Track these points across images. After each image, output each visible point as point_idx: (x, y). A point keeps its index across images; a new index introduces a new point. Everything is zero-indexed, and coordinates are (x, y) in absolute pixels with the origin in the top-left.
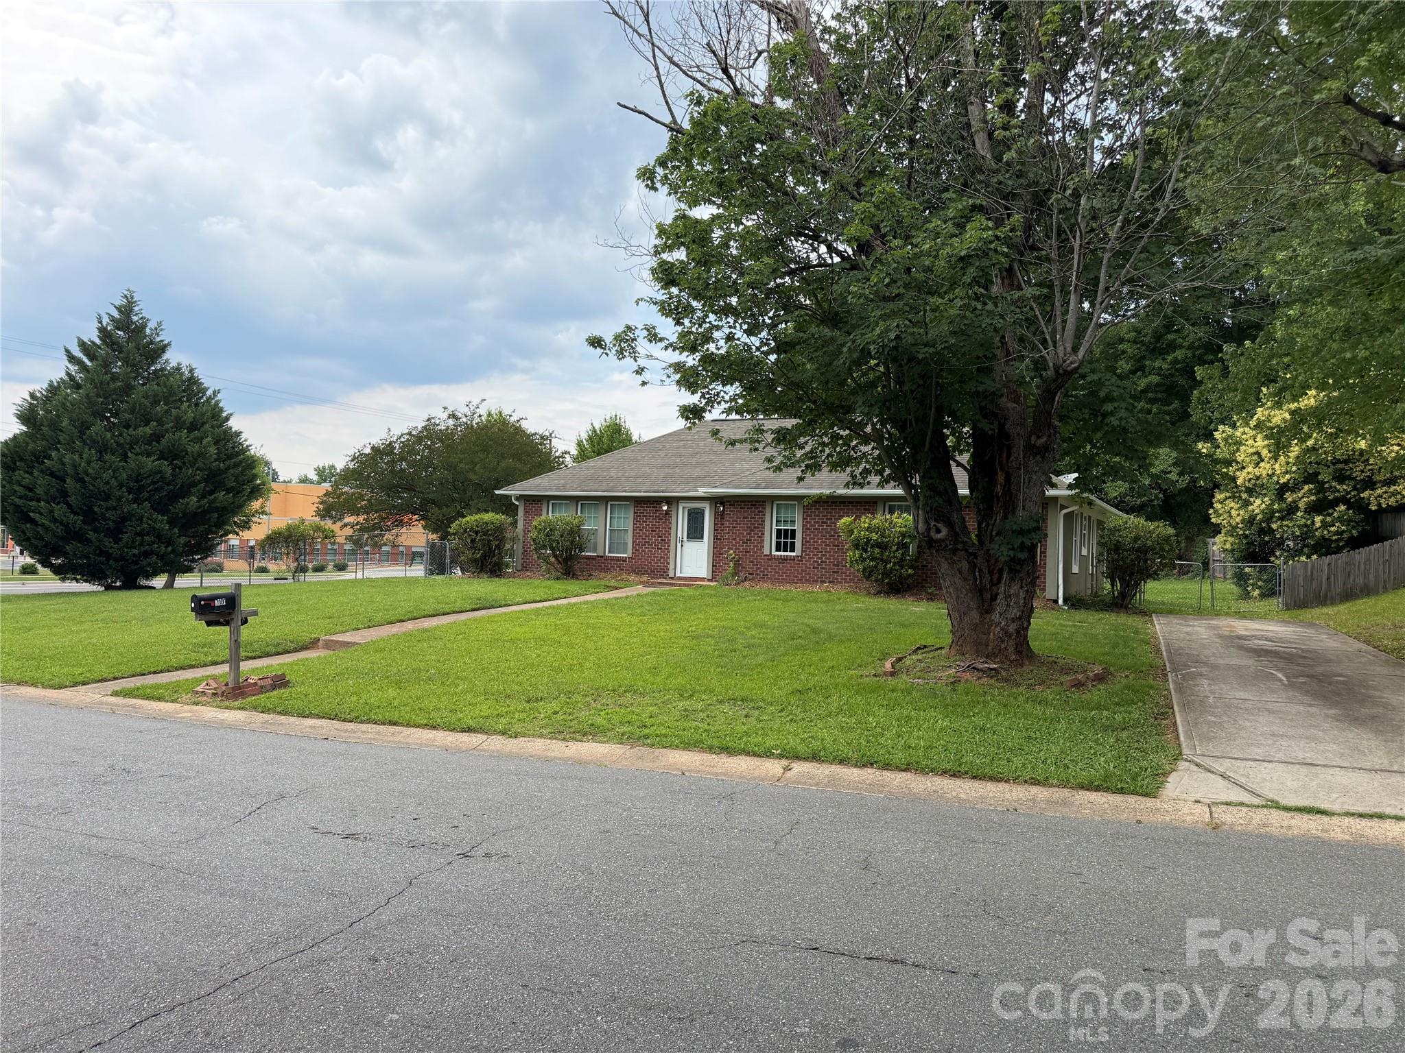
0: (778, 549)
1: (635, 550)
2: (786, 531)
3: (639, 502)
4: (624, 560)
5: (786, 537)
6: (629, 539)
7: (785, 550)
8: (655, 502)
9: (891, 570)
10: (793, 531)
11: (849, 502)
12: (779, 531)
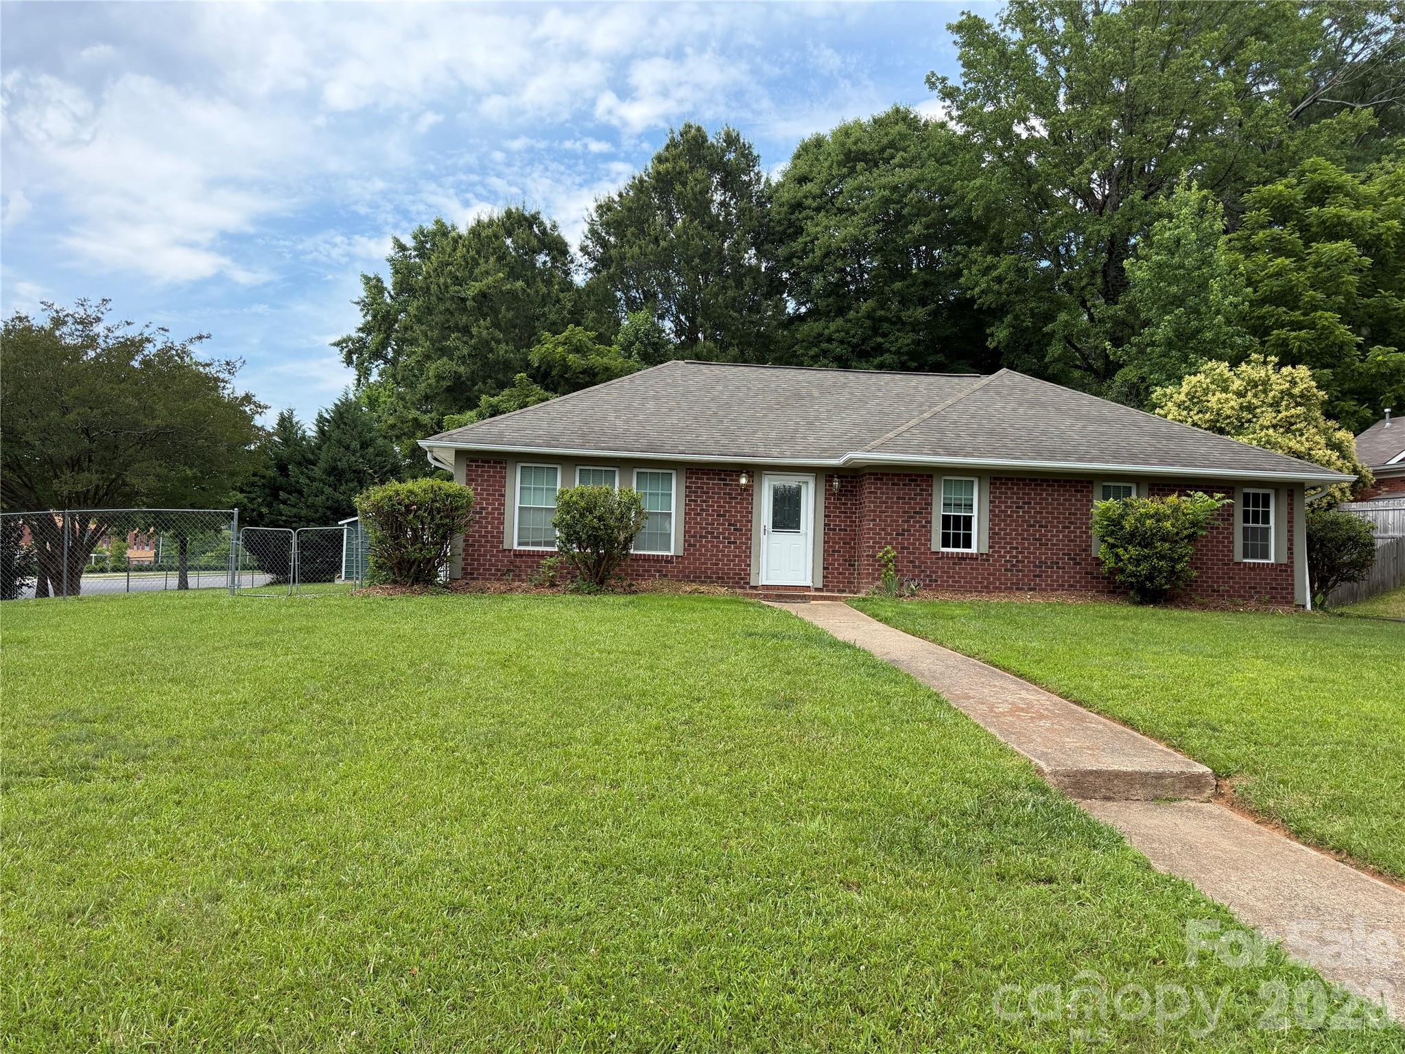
0: (945, 544)
1: (688, 545)
2: (957, 518)
3: (693, 470)
4: (668, 560)
5: (957, 527)
6: (675, 528)
7: (956, 545)
8: (726, 472)
9: (1183, 570)
10: (968, 521)
11: (1054, 481)
12: (946, 519)
